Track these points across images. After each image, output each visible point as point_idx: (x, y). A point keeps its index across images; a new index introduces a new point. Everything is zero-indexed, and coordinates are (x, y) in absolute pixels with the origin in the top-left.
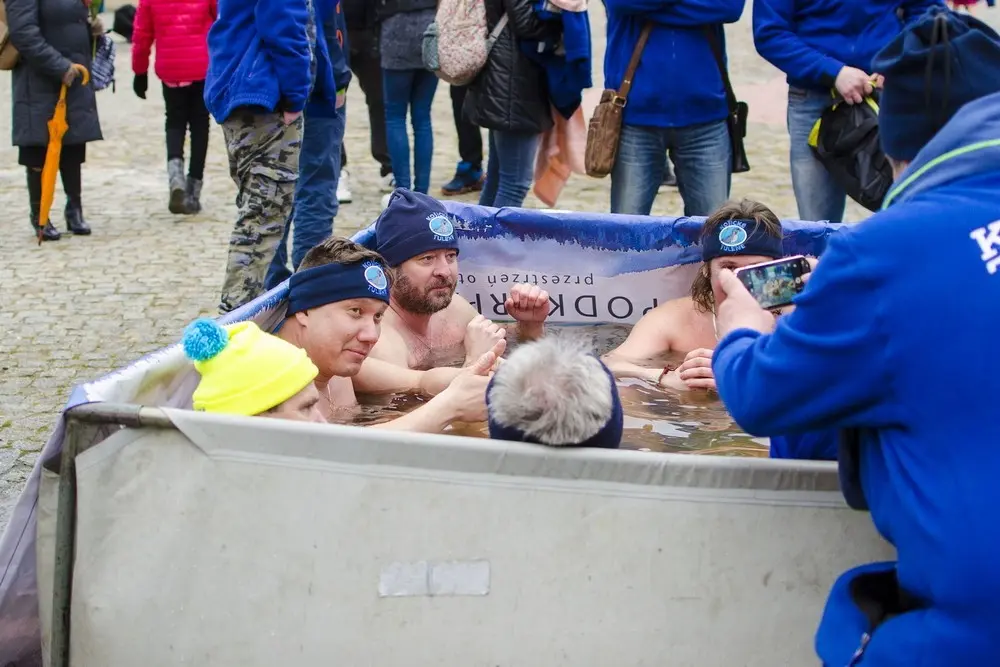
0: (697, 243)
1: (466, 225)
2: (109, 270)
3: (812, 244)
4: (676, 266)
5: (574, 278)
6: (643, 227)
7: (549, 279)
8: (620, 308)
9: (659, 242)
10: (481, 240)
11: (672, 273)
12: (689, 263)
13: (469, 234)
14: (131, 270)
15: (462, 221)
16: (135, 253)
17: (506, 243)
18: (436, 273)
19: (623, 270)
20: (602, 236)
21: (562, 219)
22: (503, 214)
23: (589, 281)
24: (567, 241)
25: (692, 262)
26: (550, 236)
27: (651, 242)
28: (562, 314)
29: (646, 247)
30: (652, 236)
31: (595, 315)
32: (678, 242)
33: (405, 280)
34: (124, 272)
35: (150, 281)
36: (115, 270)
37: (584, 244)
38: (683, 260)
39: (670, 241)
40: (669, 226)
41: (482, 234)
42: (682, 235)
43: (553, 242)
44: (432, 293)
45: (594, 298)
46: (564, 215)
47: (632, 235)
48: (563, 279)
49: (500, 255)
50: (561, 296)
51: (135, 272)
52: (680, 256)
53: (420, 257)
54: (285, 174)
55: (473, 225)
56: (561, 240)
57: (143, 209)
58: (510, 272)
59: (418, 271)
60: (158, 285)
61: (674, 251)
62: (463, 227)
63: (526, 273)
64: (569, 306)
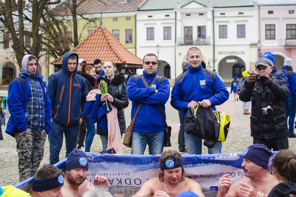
0: (159, 162)
1: (93, 159)
2: (3, 176)
3: (191, 161)
4: (153, 169)
5: (124, 174)
6: (143, 158)
7: (117, 174)
8: (138, 182)
9: (148, 162)
10: (97, 163)
11: (152, 171)
12: (157, 168)
13: (94, 162)
14: (9, 176)
15: (91, 158)
16: (10, 172)
17: (104, 164)
18: (79, 174)
19: (138, 171)
20: (131, 161)
21: (120, 156)
22: (103, 156)
23: (128, 174)
24: (121, 163)
25: (158, 168)
26: (117, 162)
27: (145, 162)
28: (121, 184)
29: (144, 164)
30: (146, 160)
31: (131, 184)
32: (153, 162)
33: (70, 175)
34: (7, 176)
35: (13, 179)
36: (4, 176)
37: (127, 163)
38: (155, 167)
39: (151, 162)
40: (150, 157)
41: (97, 161)
42: (154, 160)
43: (118, 163)
44: (77, 179)
45: (130, 179)
46: (120, 155)
47: (140, 160)
48: (121, 174)
49: (103, 167)
50: (121, 179)
51: (10, 177)
52: (154, 166)
53: (75, 169)
54: (23, 150)
55: (94, 159)
56: (120, 163)
57: (15, 160)
58: (106, 172)
59: (74, 173)
60: (16, 180)
61: (152, 165)
62: (92, 160)
63: (111, 172)
64: (123, 182)
